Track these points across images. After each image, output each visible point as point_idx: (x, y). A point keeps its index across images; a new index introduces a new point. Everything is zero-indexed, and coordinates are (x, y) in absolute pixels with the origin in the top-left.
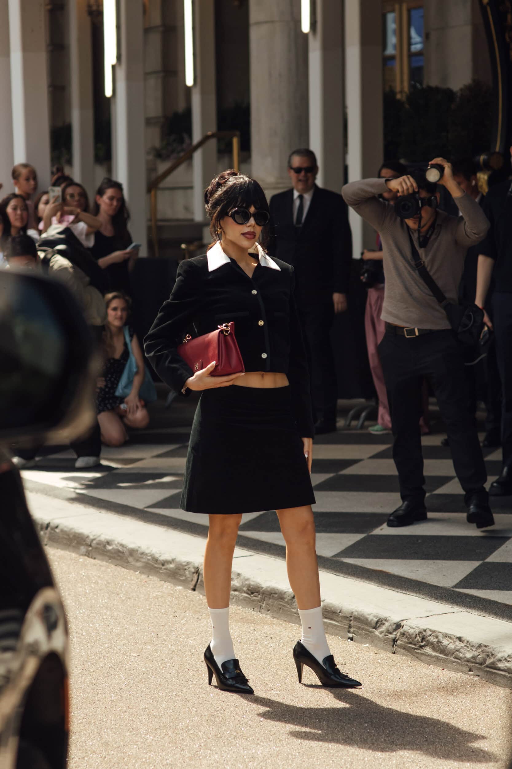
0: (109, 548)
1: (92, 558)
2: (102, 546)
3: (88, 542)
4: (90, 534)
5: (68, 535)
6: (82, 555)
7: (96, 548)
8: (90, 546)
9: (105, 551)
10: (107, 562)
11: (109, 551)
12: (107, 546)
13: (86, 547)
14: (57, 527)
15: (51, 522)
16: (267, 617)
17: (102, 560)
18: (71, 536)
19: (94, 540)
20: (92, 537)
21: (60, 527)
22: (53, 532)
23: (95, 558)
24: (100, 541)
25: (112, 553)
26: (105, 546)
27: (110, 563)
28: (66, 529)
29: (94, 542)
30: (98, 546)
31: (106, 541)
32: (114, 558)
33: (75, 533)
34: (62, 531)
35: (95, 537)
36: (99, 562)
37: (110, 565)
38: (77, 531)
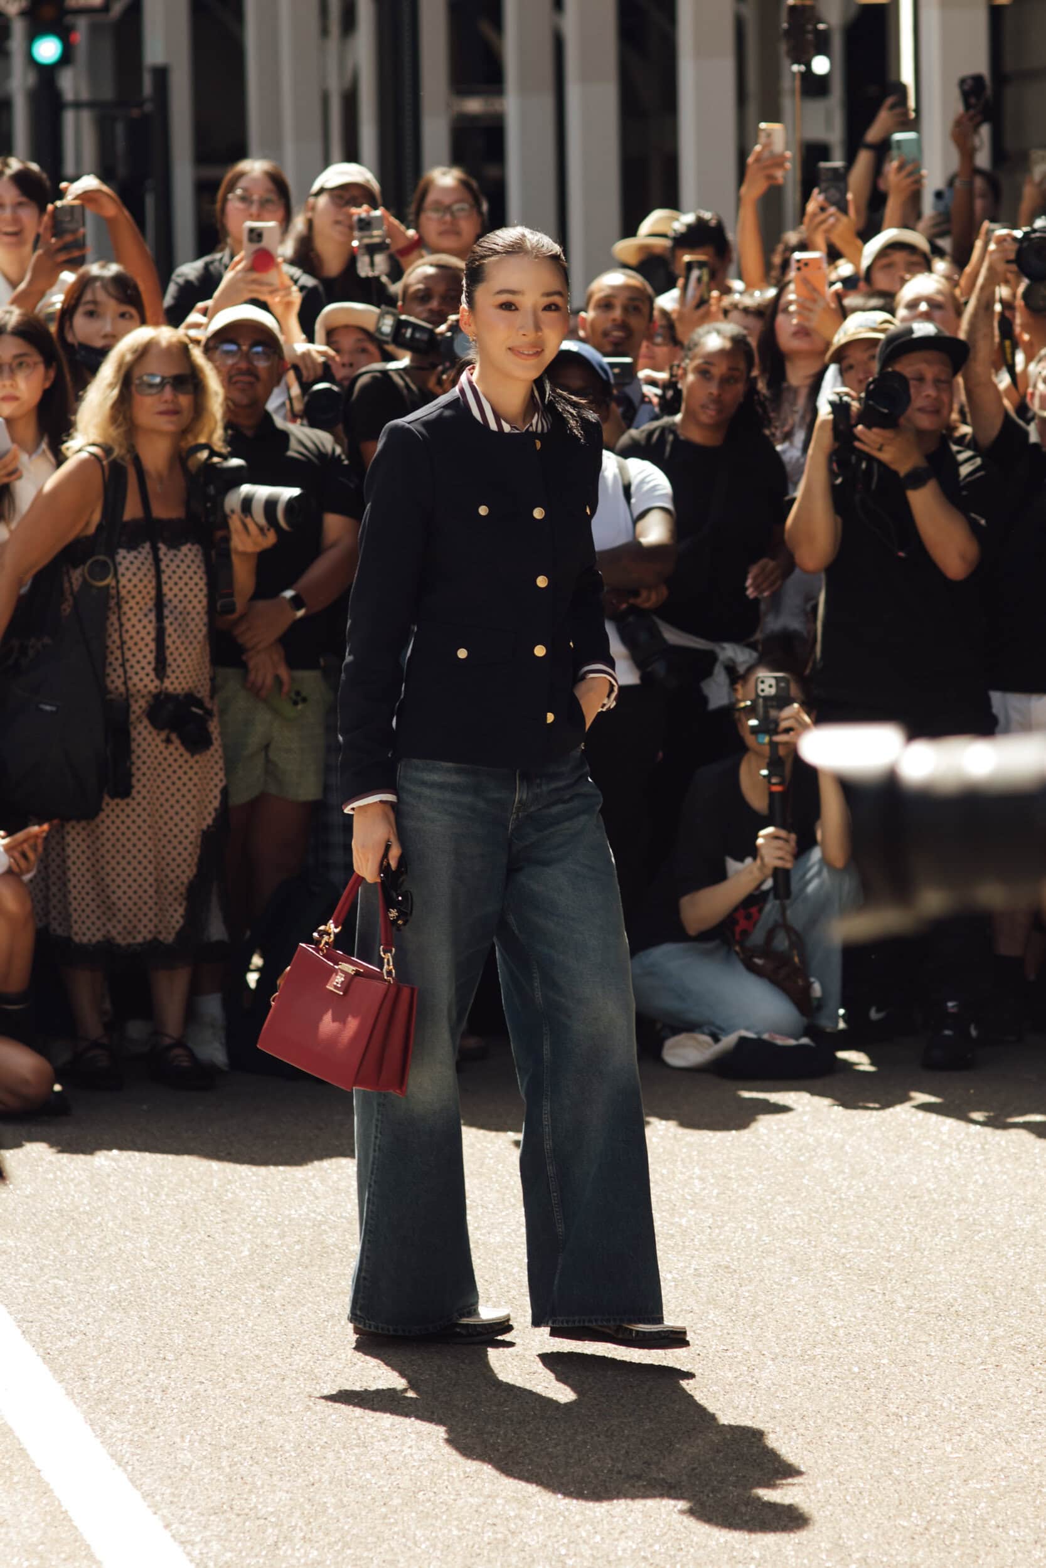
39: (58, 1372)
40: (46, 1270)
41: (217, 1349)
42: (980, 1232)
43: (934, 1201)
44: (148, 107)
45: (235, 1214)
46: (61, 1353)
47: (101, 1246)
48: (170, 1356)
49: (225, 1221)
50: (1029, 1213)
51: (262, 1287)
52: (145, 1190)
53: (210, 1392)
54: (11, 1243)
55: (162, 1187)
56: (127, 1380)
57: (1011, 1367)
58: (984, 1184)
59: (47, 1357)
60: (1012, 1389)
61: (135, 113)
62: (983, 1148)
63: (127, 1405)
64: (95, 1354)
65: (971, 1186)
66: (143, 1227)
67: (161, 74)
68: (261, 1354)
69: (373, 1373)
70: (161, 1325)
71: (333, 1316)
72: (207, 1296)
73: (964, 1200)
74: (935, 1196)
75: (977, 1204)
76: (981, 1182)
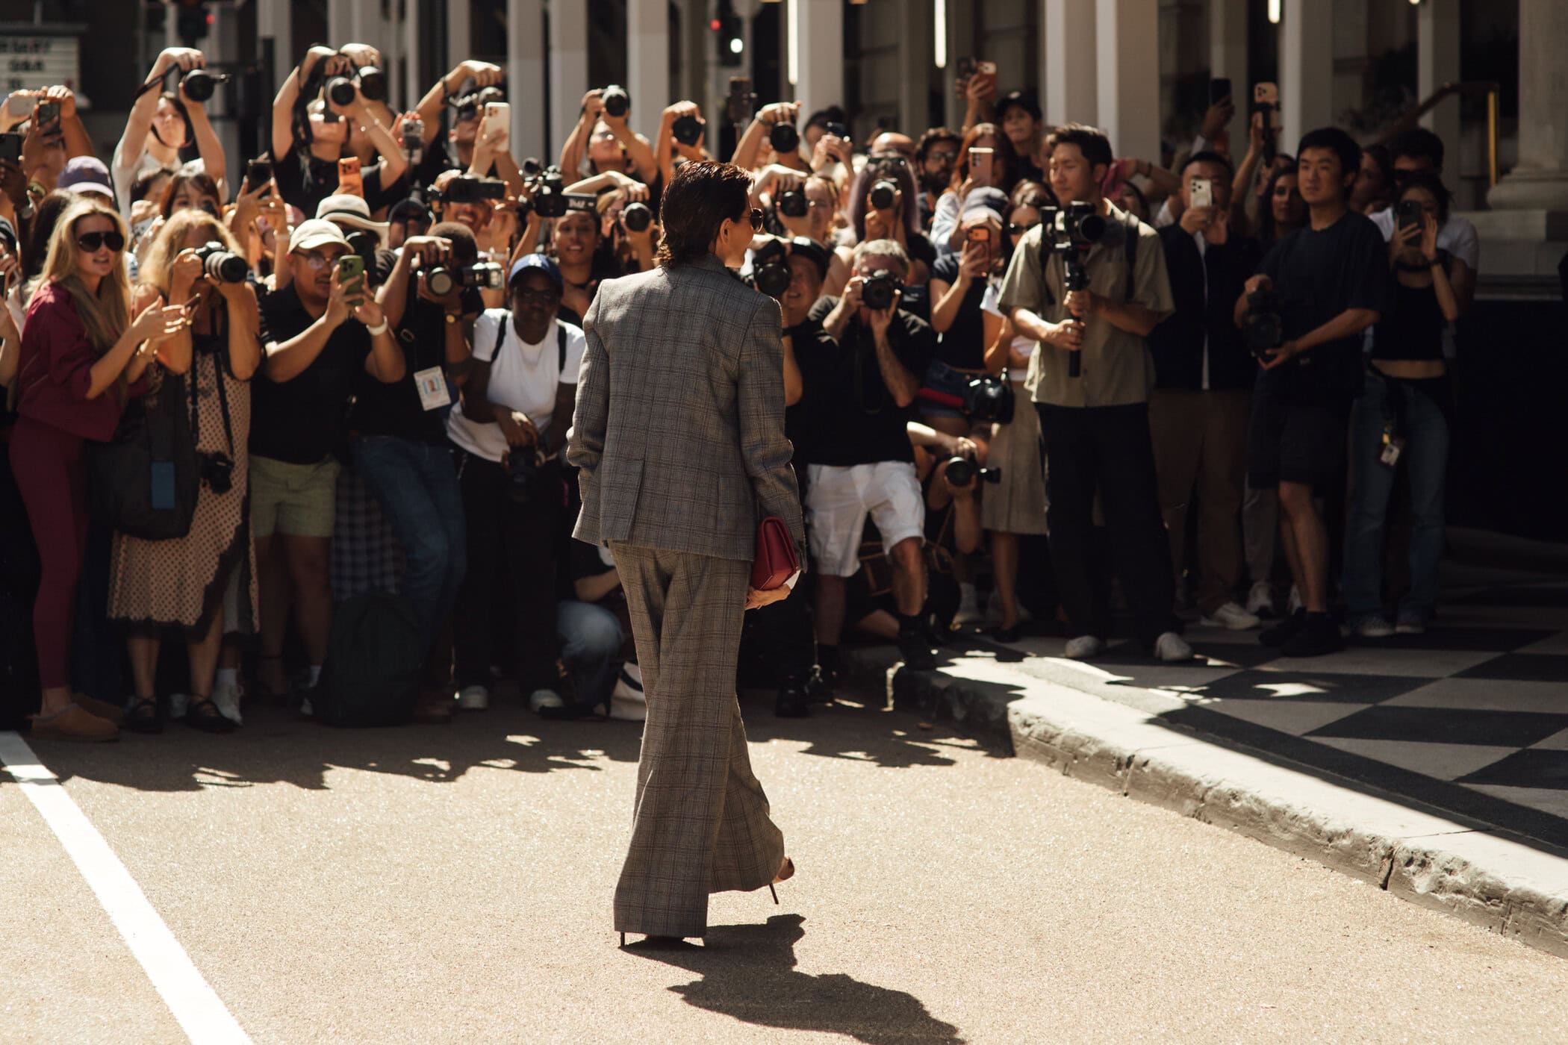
0: (1236, 805)
1: (1205, 821)
2: (1222, 800)
3: (1199, 792)
4: (1201, 779)
5: (1165, 779)
6: (1188, 815)
7: (1213, 804)
8: (1202, 800)
9: (1227, 812)
10: (1230, 830)
11: (1235, 810)
12: (1233, 801)
13: (1194, 802)
14: (1145, 764)
15: (1136, 754)
16: (1512, 943)
17: (1223, 826)
18: (1169, 781)
19: (1210, 788)
20: (1205, 785)
21: (1150, 764)
22: (1138, 771)
23: (1210, 823)
24: (1218, 791)
25: (1240, 814)
26: (1228, 802)
27: (1236, 832)
28: (1160, 768)
29: (1210, 793)
30: (1216, 801)
31: (1230, 792)
32: (1244, 823)
33: (1177, 776)
34: (1154, 770)
35: (1210, 785)
36: (1218, 829)
37: (1236, 835)
38: (1179, 773)
39: (170, 923)
40: (165, 857)
41: (281, 909)
42: (813, 836)
43: (783, 817)
44: (260, 67)
45: (298, 821)
46: (173, 911)
47: (204, 842)
48: (249, 913)
49: (291, 826)
50: (849, 825)
51: (315, 869)
52: (237, 805)
53: (275, 937)
54: (142, 839)
55: (248, 803)
56: (218, 929)
57: (829, 924)
58: (819, 806)
59: (163, 913)
60: (830, 939)
61: (250, 70)
62: (820, 782)
63: (217, 945)
64: (197, 911)
65: (810, 807)
66: (235, 829)
67: (269, 43)
68: (312, 912)
69: (389, 926)
70: (244, 893)
71: (363, 888)
72: (277, 874)
73: (805, 816)
74: (784, 813)
75: (813, 818)
76: (817, 804)
